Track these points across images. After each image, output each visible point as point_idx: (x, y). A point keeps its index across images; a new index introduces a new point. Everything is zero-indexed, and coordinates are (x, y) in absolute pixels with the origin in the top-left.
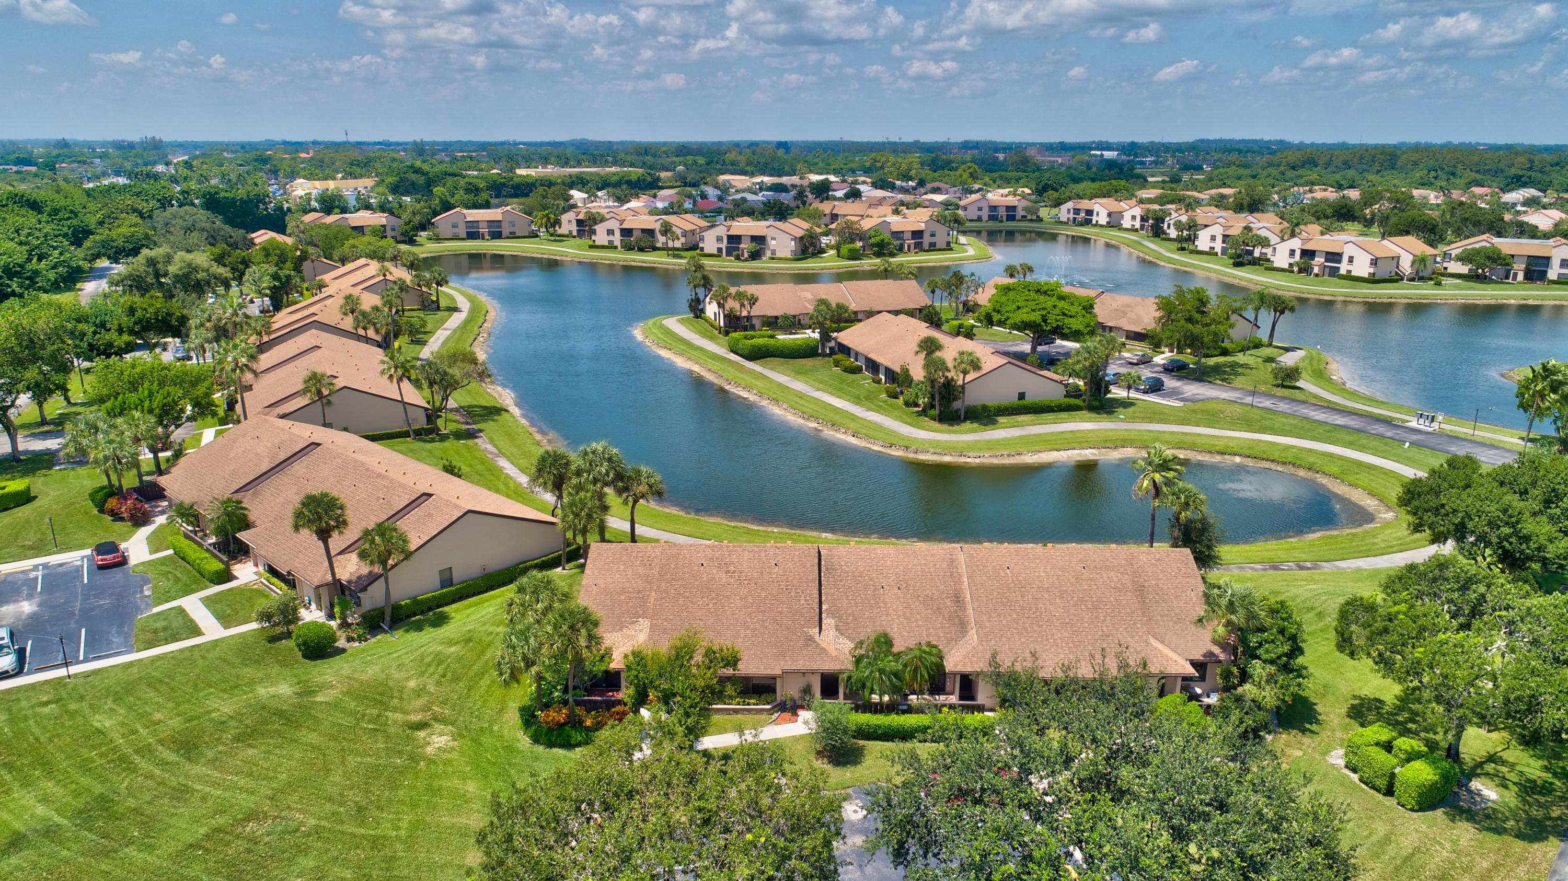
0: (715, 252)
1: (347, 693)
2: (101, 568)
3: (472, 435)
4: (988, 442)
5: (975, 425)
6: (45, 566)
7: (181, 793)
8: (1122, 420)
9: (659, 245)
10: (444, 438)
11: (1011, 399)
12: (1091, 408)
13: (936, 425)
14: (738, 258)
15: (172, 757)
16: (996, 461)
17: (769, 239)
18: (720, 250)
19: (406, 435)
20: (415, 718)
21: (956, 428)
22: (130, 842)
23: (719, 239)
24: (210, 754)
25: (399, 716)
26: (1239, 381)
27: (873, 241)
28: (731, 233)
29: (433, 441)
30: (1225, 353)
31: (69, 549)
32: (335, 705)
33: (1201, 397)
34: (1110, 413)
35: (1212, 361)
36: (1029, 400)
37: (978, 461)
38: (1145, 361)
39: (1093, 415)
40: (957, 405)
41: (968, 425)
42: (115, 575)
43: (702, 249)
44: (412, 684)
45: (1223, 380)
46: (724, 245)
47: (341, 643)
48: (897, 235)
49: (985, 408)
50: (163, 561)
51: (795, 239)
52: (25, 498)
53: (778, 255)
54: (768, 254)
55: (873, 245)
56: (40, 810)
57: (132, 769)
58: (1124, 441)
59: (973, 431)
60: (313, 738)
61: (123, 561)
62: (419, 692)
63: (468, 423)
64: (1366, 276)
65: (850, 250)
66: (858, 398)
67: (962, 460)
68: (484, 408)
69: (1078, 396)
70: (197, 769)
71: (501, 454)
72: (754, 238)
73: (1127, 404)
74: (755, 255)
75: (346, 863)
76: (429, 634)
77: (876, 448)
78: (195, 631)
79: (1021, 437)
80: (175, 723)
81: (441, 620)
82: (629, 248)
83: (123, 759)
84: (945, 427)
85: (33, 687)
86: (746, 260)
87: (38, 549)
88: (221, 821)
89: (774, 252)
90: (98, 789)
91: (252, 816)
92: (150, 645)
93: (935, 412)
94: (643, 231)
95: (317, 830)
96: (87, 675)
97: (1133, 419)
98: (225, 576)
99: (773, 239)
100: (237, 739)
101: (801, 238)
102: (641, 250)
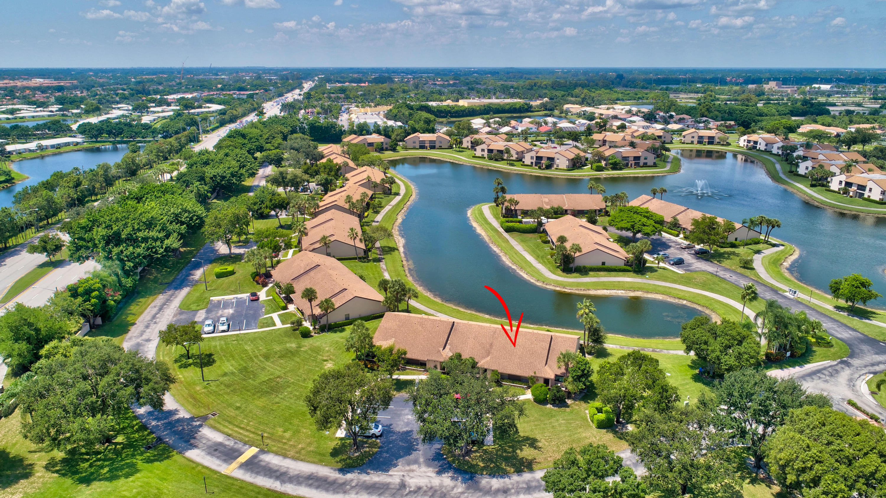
0: (530, 164)
1: (310, 349)
2: (252, 300)
3: (379, 260)
4: (578, 283)
5: (578, 275)
6: (237, 298)
7: (263, 369)
8: (647, 278)
9: (505, 158)
10: (369, 261)
11: (599, 265)
12: (635, 272)
13: (561, 272)
14: (540, 168)
15: (263, 360)
16: (577, 292)
17: (556, 159)
18: (532, 163)
19: (355, 259)
20: (325, 358)
21: (569, 275)
22: (250, 378)
23: (532, 158)
24: (272, 360)
25: (321, 357)
26: (726, 263)
27: (610, 161)
28: (538, 155)
29: (365, 262)
30: (733, 246)
31: (244, 293)
32: (305, 352)
33: (697, 269)
34: (643, 274)
35: (722, 250)
36: (607, 265)
37: (569, 291)
38: (688, 247)
39: (635, 275)
40: (571, 265)
41: (575, 275)
42: (255, 303)
43: (524, 162)
44: (327, 349)
45: (718, 261)
46: (534, 161)
47: (313, 334)
48: (625, 158)
49: (584, 267)
50: (269, 300)
51: (569, 160)
52: (232, 273)
53: (560, 167)
54: (555, 166)
55: (611, 164)
56: (231, 368)
57: (253, 361)
58: (639, 288)
59: (575, 277)
60: (298, 360)
61: (258, 299)
62: (328, 351)
63: (380, 255)
64: (878, 200)
65: (597, 166)
66: (538, 257)
67: (564, 290)
68: (389, 247)
69: (630, 266)
70: (268, 363)
71: (387, 270)
72: (549, 158)
73: (652, 270)
74: (549, 167)
75: (298, 391)
76: (338, 334)
77: (532, 281)
78: (274, 325)
79: (594, 282)
80: (265, 351)
81: (343, 330)
82: (490, 159)
83: (251, 358)
84: (565, 274)
85: (231, 335)
86: (544, 169)
87: (235, 292)
88: (271, 377)
89: (558, 166)
90: (244, 365)
91: (279, 377)
92: (262, 327)
93: (562, 267)
94: (498, 151)
95: (293, 383)
96: (245, 334)
97: (651, 278)
98: (285, 308)
99: (558, 159)
100: (279, 357)
101: (573, 159)
102: (496, 160)
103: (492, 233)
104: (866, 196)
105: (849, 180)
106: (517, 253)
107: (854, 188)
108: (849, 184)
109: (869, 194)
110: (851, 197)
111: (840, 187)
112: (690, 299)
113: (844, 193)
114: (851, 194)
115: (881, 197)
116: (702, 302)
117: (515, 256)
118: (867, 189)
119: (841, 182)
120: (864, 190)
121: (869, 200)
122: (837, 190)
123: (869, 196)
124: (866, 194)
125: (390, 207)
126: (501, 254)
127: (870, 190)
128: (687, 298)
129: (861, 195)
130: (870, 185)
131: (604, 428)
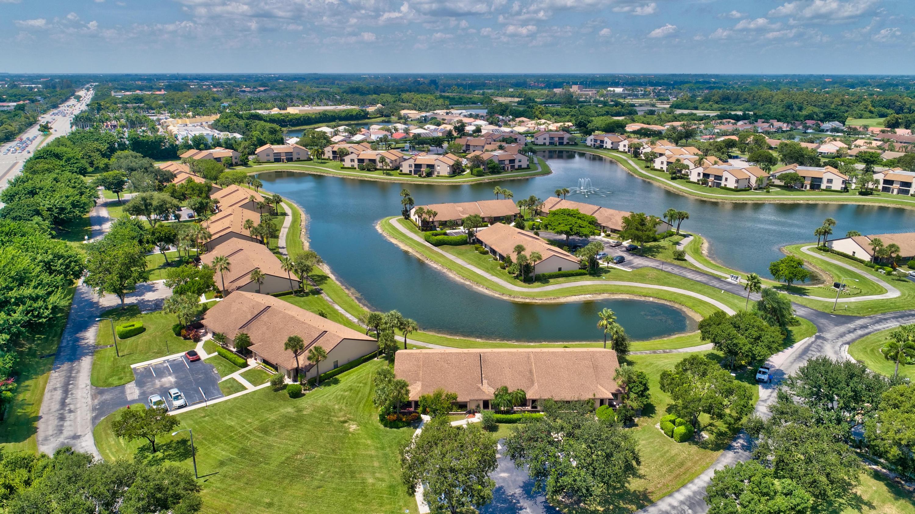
0: (408, 172)
1: (314, 411)
2: (192, 361)
3: (317, 292)
4: (545, 292)
5: (539, 284)
6: (168, 361)
7: (270, 446)
8: (604, 280)
9: (378, 167)
10: (307, 294)
11: (555, 271)
12: (591, 274)
13: (522, 283)
14: (420, 176)
15: (261, 435)
16: (548, 302)
17: (436, 166)
18: (411, 171)
19: (291, 293)
20: (342, 419)
21: (531, 285)
22: (261, 462)
23: (410, 166)
24: (274, 434)
25: (336, 419)
26: (660, 257)
27: (489, 166)
28: (416, 163)
29: (303, 296)
30: (655, 240)
31: (173, 353)
32: (311, 415)
33: (640, 266)
34: (599, 276)
35: (648, 245)
36: (563, 271)
37: (540, 301)
38: (618, 245)
39: (591, 277)
40: (531, 275)
41: (536, 284)
42: (197, 364)
43: (401, 171)
44: (337, 407)
45: (652, 256)
46: (413, 169)
47: (303, 392)
48: (502, 162)
49: (544, 275)
50: (215, 357)
51: (450, 166)
52: (142, 330)
53: (441, 174)
54: (436, 174)
55: (489, 168)
56: (224, 453)
57: (248, 439)
58: (604, 290)
59: (539, 287)
60: (307, 427)
61: (199, 359)
62: (340, 410)
63: (314, 286)
64: (733, 188)
65: (478, 172)
66: (487, 269)
67: (534, 301)
68: (319, 276)
69: (585, 269)
70: (271, 439)
71: (334, 302)
72: (428, 166)
73: (606, 271)
74: (429, 175)
75: (335, 467)
76: (333, 388)
77: (497, 295)
78: (244, 388)
79: (559, 289)
80: (256, 422)
81: (336, 382)
82: (362, 169)
83: (243, 436)
84: (527, 285)
85: (195, 411)
86: (424, 177)
87: (161, 353)
88: (288, 455)
89: (439, 173)
90: (241, 446)
91: (297, 454)
92: (229, 394)
93: (522, 278)
94: (370, 160)
95: (322, 457)
96: (213, 405)
97: (608, 279)
98: (246, 365)
99: (438, 166)
100: (281, 428)
101: (453, 165)
102: (369, 170)
103: (421, 249)
104: (723, 185)
105: (706, 172)
106: (462, 267)
107: (712, 179)
108: (706, 176)
109: (726, 183)
110: (710, 187)
111: (699, 178)
112: (655, 296)
113: (703, 184)
114: (710, 184)
115: (736, 185)
116: (667, 297)
117: (462, 271)
118: (724, 179)
119: (699, 174)
120: (721, 180)
121: (725, 188)
122: (696, 181)
123: (725, 185)
124: (723, 183)
125: (287, 230)
126: (445, 271)
127: (726, 179)
128: (651, 295)
129: (718, 185)
130: (725, 175)
131: (685, 441)
